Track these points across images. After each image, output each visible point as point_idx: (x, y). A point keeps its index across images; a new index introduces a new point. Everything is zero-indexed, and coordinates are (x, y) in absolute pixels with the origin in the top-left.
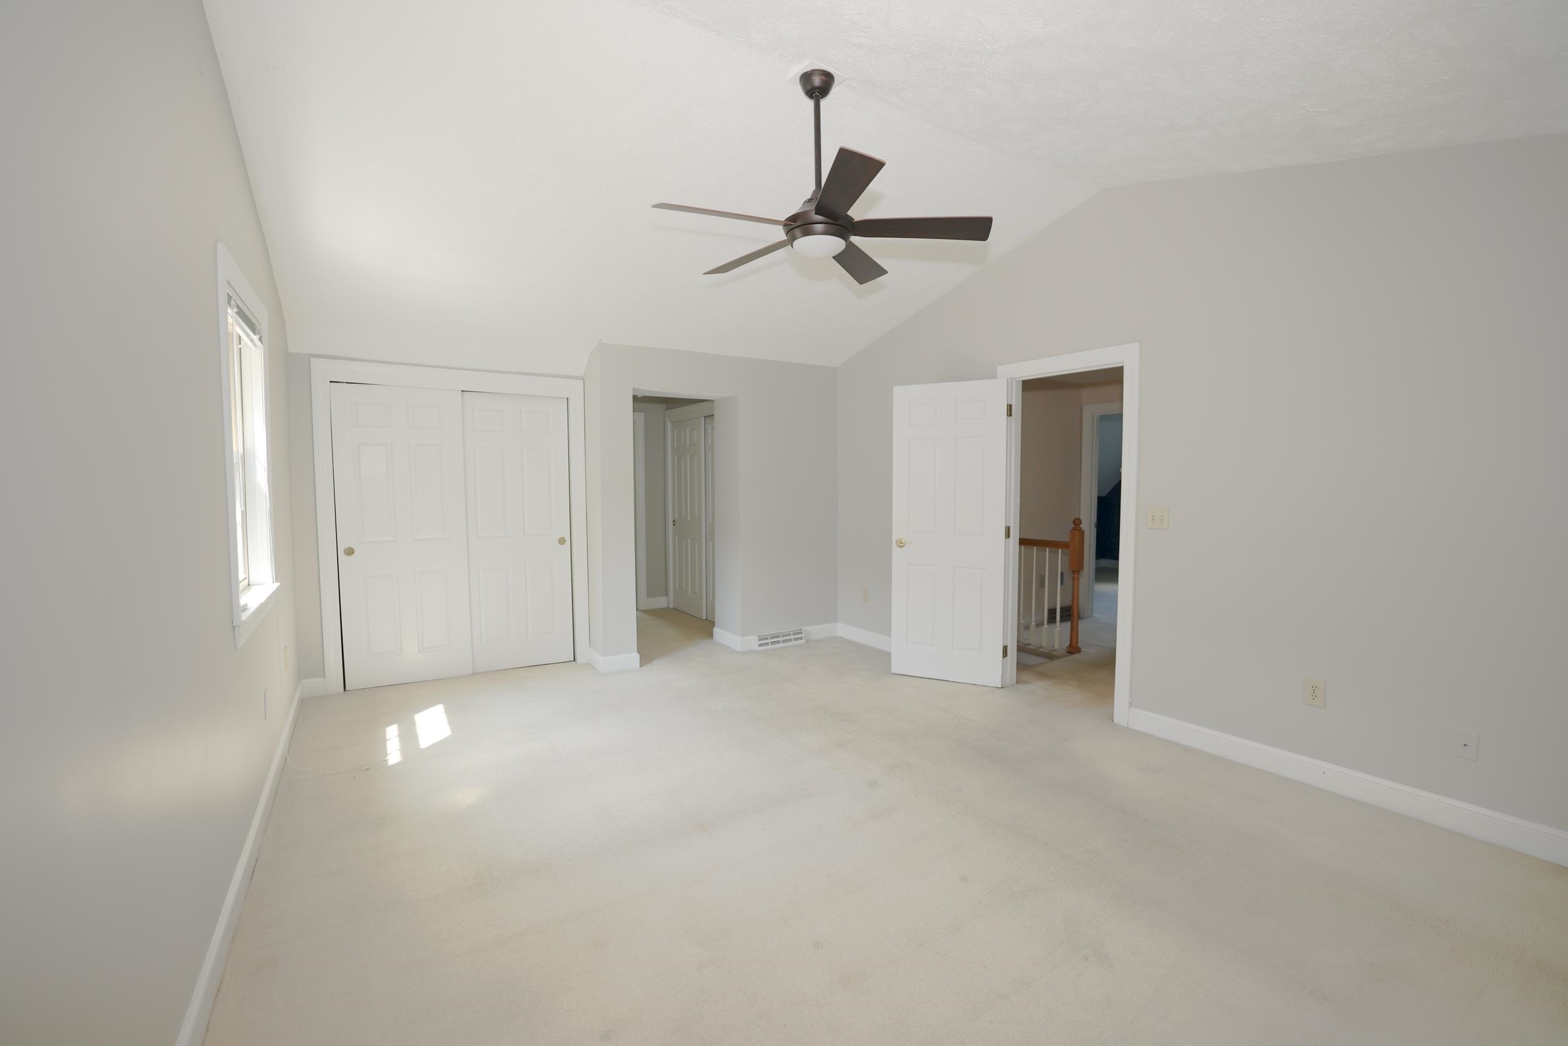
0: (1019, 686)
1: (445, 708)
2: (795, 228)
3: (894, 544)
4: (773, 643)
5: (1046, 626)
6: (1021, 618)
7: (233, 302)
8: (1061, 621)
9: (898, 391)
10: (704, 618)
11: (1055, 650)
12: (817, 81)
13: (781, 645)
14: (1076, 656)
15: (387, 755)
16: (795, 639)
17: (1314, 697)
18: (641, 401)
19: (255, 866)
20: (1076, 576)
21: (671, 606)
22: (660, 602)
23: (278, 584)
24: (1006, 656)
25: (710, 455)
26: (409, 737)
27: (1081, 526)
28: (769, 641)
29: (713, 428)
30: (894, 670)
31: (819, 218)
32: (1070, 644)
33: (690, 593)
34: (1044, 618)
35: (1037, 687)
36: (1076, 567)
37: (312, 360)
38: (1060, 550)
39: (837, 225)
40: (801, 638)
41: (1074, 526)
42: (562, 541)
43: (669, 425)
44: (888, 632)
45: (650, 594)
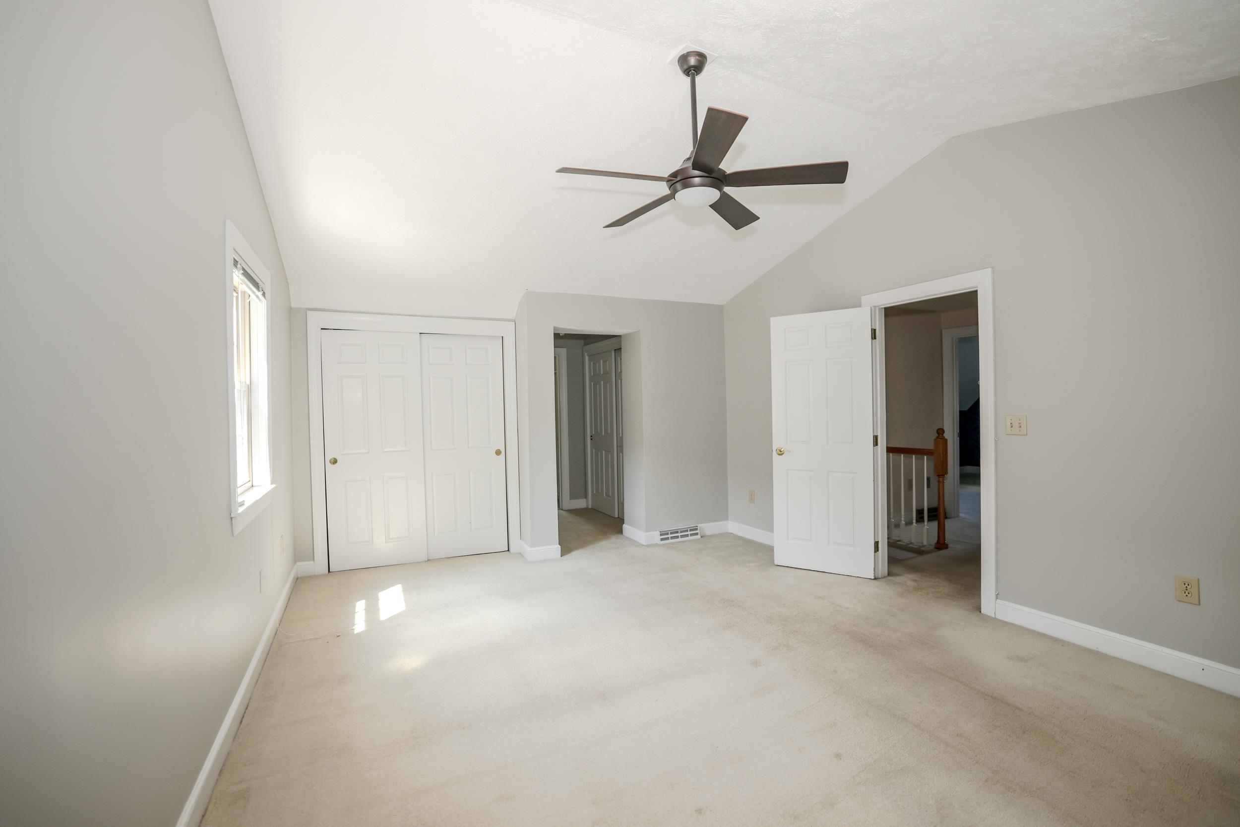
0: (890, 578)
1: (403, 587)
2: (677, 182)
3: (775, 454)
4: (672, 538)
5: (914, 524)
6: (892, 517)
7: (239, 266)
8: (929, 521)
9: (773, 320)
10: (617, 516)
11: (924, 546)
12: (692, 61)
13: (680, 539)
14: (943, 552)
15: (354, 625)
16: (692, 535)
17: (1187, 594)
18: (561, 338)
19: (245, 713)
20: (941, 479)
21: (590, 507)
22: (581, 504)
23: (274, 486)
24: (878, 550)
25: (620, 381)
26: (372, 610)
27: (945, 435)
28: (669, 536)
29: (621, 359)
30: (776, 563)
31: (696, 172)
32: (938, 541)
33: (605, 496)
34: (912, 517)
35: (907, 579)
36: (941, 471)
37: (308, 312)
38: (925, 457)
39: (711, 177)
40: (697, 534)
41: (938, 435)
42: (498, 453)
43: (587, 358)
44: (771, 529)
45: (573, 496)
